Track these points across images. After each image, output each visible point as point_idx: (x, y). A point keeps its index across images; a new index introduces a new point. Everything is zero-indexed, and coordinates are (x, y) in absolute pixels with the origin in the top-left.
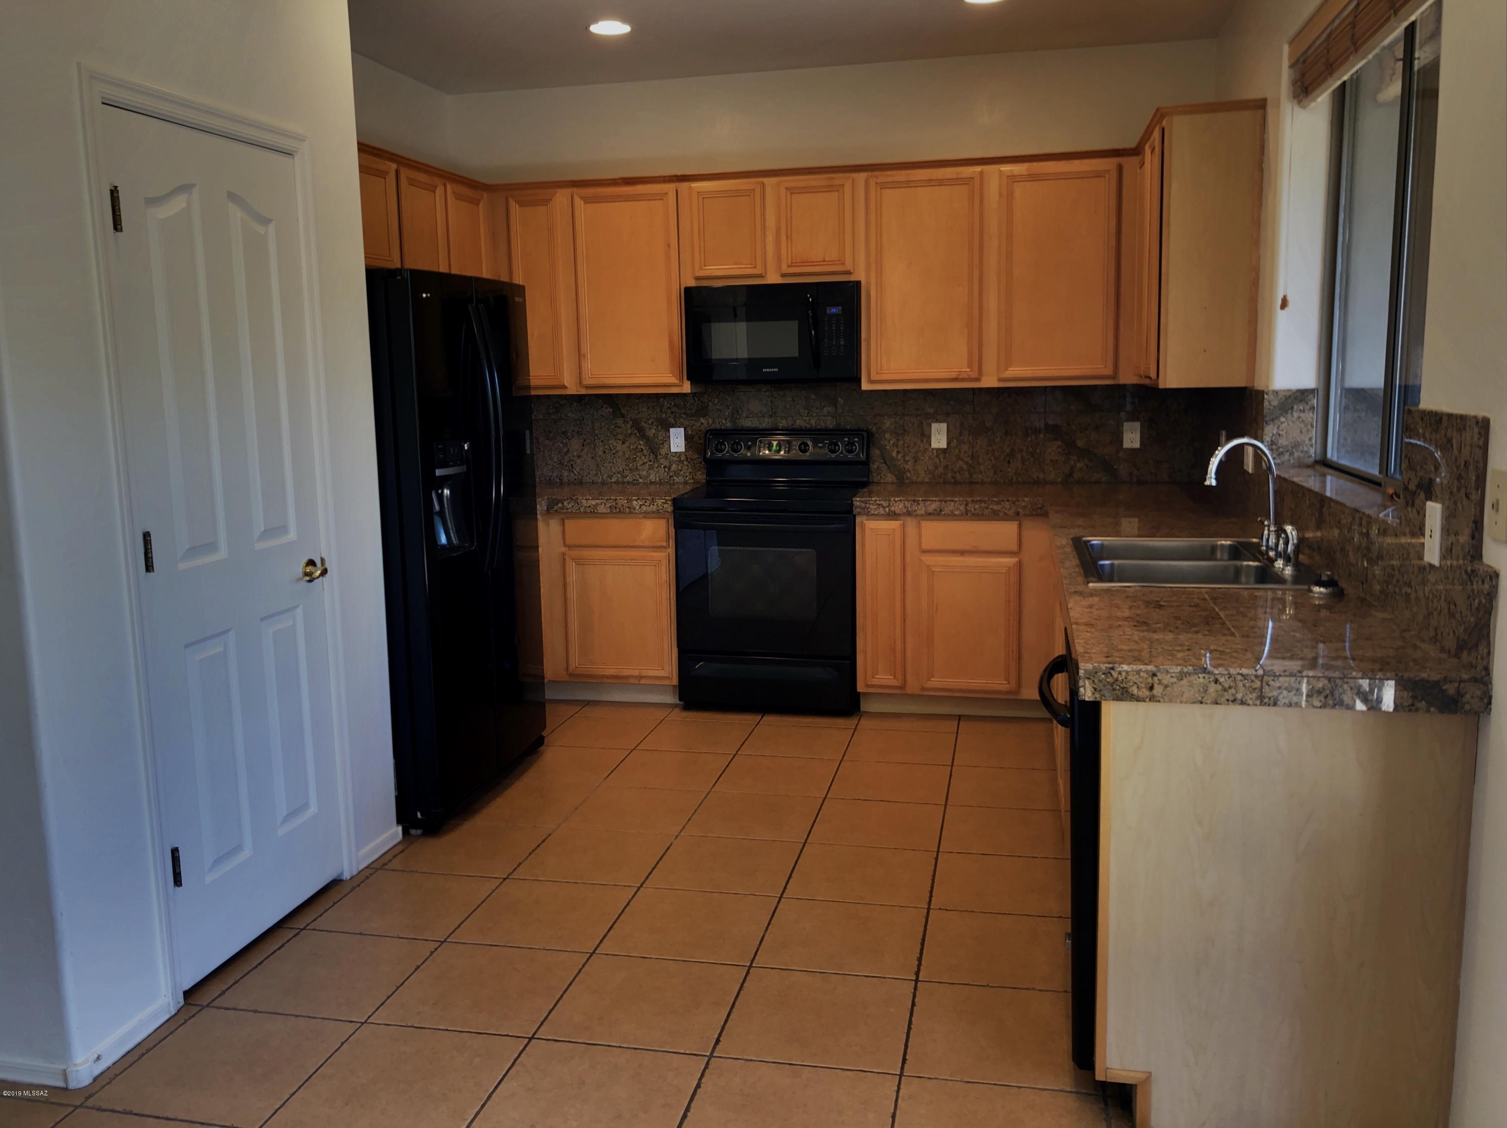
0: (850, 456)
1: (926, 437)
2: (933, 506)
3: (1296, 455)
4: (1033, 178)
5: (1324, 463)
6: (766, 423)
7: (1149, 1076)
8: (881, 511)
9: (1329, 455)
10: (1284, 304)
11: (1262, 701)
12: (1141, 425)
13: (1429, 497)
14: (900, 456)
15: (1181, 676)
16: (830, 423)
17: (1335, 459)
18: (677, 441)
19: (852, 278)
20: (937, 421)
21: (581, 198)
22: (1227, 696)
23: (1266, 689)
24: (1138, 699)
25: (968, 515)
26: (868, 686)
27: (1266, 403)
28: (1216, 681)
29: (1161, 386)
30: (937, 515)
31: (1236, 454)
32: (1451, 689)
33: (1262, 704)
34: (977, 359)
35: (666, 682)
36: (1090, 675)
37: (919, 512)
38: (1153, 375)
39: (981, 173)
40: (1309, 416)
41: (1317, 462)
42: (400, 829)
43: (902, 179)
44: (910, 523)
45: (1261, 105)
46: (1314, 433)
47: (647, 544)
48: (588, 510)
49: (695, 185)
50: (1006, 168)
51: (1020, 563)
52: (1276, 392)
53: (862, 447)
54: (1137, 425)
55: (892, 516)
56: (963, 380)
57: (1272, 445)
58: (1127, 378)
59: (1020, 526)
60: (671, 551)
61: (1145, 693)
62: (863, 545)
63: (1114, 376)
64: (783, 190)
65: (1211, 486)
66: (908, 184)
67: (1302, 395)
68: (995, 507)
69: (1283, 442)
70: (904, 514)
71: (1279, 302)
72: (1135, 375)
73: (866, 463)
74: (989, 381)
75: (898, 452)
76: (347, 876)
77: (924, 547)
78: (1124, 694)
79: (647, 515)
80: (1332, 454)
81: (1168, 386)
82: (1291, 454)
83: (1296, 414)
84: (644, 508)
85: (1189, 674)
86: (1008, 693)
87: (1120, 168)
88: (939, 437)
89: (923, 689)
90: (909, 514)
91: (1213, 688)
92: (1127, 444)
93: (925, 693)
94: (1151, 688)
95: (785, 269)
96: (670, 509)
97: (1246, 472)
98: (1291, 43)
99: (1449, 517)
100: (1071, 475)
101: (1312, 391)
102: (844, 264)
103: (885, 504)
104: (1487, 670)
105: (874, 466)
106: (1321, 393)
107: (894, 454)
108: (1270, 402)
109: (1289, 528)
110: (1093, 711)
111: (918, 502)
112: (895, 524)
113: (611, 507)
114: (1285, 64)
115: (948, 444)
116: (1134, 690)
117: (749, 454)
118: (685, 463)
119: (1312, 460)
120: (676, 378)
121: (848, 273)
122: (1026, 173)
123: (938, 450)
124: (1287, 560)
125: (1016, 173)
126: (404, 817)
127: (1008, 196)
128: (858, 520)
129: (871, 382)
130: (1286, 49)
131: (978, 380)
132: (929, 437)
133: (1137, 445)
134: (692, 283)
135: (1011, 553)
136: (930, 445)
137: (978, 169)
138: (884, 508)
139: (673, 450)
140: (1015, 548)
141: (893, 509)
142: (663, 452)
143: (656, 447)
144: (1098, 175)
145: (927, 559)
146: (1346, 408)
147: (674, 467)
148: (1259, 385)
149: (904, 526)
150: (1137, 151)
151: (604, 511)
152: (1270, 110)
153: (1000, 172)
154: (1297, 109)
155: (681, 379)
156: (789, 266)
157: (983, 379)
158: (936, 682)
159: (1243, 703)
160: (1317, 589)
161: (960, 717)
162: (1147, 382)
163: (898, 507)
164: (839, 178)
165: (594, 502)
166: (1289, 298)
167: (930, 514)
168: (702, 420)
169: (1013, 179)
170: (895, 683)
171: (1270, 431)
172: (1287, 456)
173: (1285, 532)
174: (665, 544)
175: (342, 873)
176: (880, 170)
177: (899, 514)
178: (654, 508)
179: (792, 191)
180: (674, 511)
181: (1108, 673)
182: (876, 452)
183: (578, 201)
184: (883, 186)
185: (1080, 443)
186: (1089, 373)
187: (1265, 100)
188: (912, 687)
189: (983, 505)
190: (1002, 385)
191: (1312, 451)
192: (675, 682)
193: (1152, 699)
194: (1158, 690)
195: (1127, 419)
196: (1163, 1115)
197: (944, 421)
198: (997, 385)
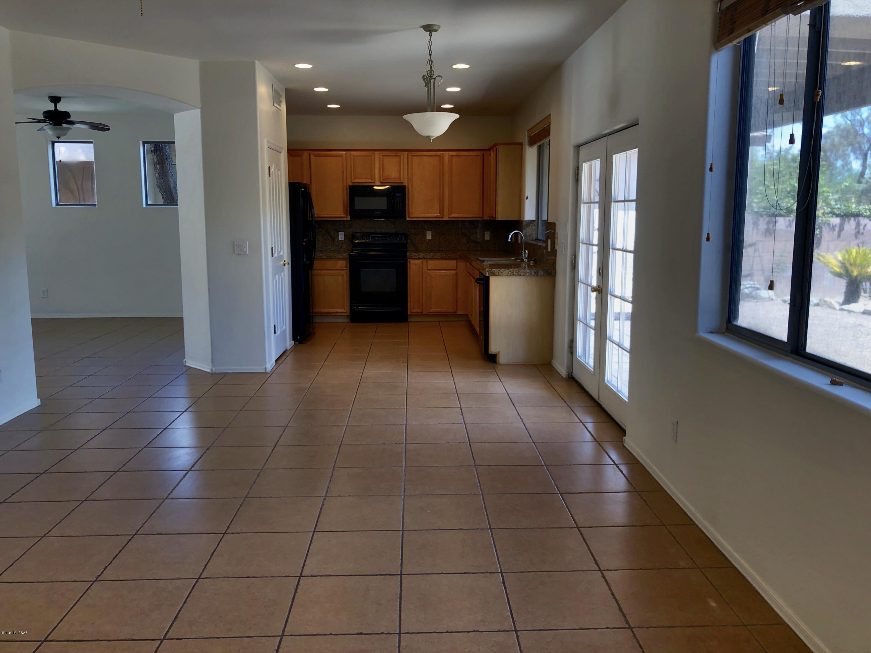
0: (401, 241)
1: (425, 236)
2: (431, 256)
3: (531, 237)
4: (458, 156)
5: (537, 239)
6: (372, 231)
7: (499, 352)
8: (416, 257)
9: (539, 238)
10: (527, 198)
11: (518, 274)
12: (490, 233)
13: (549, 239)
14: (417, 242)
15: (504, 271)
16: (393, 231)
17: (540, 238)
18: (341, 237)
19: (404, 185)
20: (428, 231)
21: (313, 155)
22: (512, 274)
23: (519, 272)
24: (497, 275)
25: (442, 259)
26: (411, 312)
27: (523, 224)
28: (510, 271)
29: (497, 219)
30: (432, 259)
31: (516, 235)
32: (549, 271)
33: (518, 275)
34: (442, 211)
35: (345, 314)
36: (488, 271)
37: (427, 258)
38: (494, 216)
39: (443, 154)
40: (534, 227)
41: (536, 239)
42: (293, 341)
43: (419, 154)
44: (425, 261)
45: (521, 144)
46: (535, 232)
47: (340, 269)
48: (320, 257)
49: (352, 152)
50: (450, 153)
51: (457, 273)
52: (526, 221)
53: (405, 238)
54: (489, 232)
55: (419, 259)
56: (438, 217)
57: (524, 235)
58: (486, 218)
59: (457, 261)
60: (348, 271)
61: (498, 274)
62: (410, 268)
63: (482, 217)
64: (381, 156)
65: (509, 242)
66: (421, 156)
67: (532, 222)
68: (450, 256)
69: (527, 234)
70: (423, 258)
71: (526, 198)
72: (489, 217)
73: (407, 244)
74: (446, 218)
76: (288, 349)
77: (429, 268)
78: (494, 275)
79: (340, 259)
80: (539, 237)
82: (530, 237)
83: (530, 227)
84: (339, 257)
85: (505, 270)
86: (454, 312)
87: (483, 154)
88: (429, 236)
89: (429, 312)
90: (424, 258)
91: (510, 272)
92: (486, 239)
93: (428, 314)
94: (499, 273)
95: (382, 181)
96: (348, 257)
97: (519, 243)
98: (528, 131)
99: (551, 241)
100: (469, 248)
101: (534, 221)
102: (401, 180)
103: (417, 255)
104: (555, 267)
105: (408, 245)
106: (537, 221)
107: (415, 241)
108: (524, 224)
109: (527, 251)
110: (488, 278)
111: (427, 254)
112: (419, 261)
113: (327, 257)
114: (526, 136)
115: (432, 238)
116: (496, 274)
117: (368, 241)
118: (344, 244)
119: (534, 239)
120: (345, 214)
121: (402, 183)
122: (456, 155)
123: (429, 240)
124: (526, 258)
125: (453, 154)
126: (294, 338)
127: (450, 161)
128: (408, 260)
129: (409, 217)
130: (526, 132)
131: (442, 217)
132: (426, 236)
133: (489, 239)
134: (351, 184)
135: (454, 270)
136: (426, 238)
137: (442, 153)
138: (417, 256)
139: (340, 239)
140: (455, 268)
141: (419, 256)
142: (336, 240)
143: (334, 239)
144: (477, 156)
145: (429, 272)
146: (543, 225)
147: (340, 245)
148: (522, 219)
149: (422, 262)
150: (489, 150)
151: (325, 258)
152: (523, 146)
153: (449, 154)
154: (529, 148)
155: (347, 216)
156: (383, 180)
157: (444, 217)
158: (433, 310)
159: (515, 275)
160: (531, 262)
161: (439, 321)
162: (492, 219)
163: (421, 256)
164: (399, 153)
165: (322, 255)
166: (528, 197)
167: (431, 258)
168: (350, 229)
169: (452, 156)
170: (419, 311)
171: (524, 231)
172: (528, 238)
173: (526, 252)
174: (345, 268)
175: (287, 348)
176: (412, 151)
177: (421, 258)
178: (342, 257)
179: (384, 156)
180: (349, 258)
181: (491, 270)
182: (409, 240)
183: (312, 156)
184: (413, 156)
185: (472, 238)
186: (475, 216)
187: (522, 143)
188: (425, 312)
189: (446, 255)
191: (535, 236)
192: (348, 314)
193: (499, 275)
194: (500, 273)
195: (486, 231)
196: (502, 359)
197: (431, 231)
198: (448, 219)
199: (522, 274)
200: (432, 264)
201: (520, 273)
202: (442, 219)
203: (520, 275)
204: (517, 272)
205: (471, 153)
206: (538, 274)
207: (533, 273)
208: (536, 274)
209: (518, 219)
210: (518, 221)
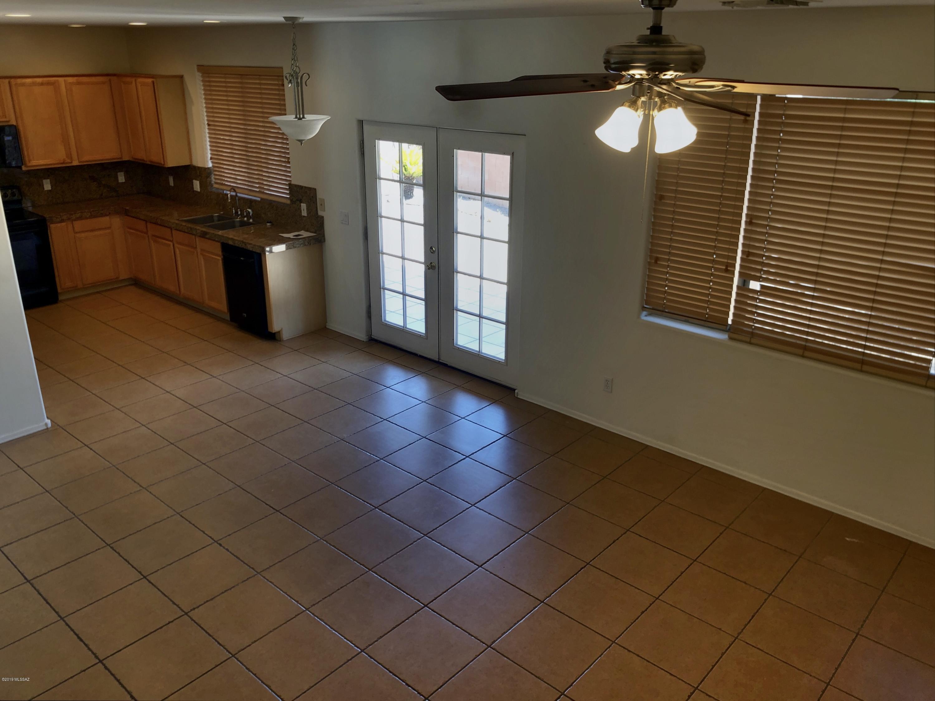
2: (78, 215)
4: (79, 83)
7: (282, 329)
8: (59, 220)
11: (294, 247)
12: (124, 173)
13: (301, 202)
19: (13, 124)
20: (46, 179)
25: (91, 217)
26: (62, 289)
29: (166, 166)
30: (80, 218)
32: (319, 239)
34: (69, 155)
37: (73, 218)
38: (162, 162)
39: (55, 80)
44: (70, 223)
45: (181, 77)
50: (67, 79)
51: (112, 231)
53: (19, 194)
55: (63, 221)
56: (66, 163)
58: (126, 158)
59: (110, 217)
62: (52, 234)
63: (120, 158)
66: (28, 85)
68: (102, 212)
70: (67, 220)
72: (130, 157)
74: (75, 163)
75: (30, 194)
77: (76, 231)
81: (169, 166)
86: (116, 278)
87: (110, 81)
88: (47, 186)
90: (69, 219)
92: (120, 181)
93: (86, 286)
98: (200, 66)
99: (307, 206)
100: (102, 195)
102: (6, 118)
103: (59, 217)
108: (206, 171)
110: (260, 255)
111: (72, 214)
112: (63, 224)
114: (195, 71)
115: (52, 187)
122: (76, 81)
123: (47, 190)
124: (250, 218)
127: (69, 90)
128: (48, 226)
129: (27, 167)
130: (194, 66)
131: (71, 163)
132: (43, 185)
133: (124, 181)
135: (109, 228)
136: (44, 189)
140: (109, 226)
141: (62, 218)
144: (102, 83)
145: (77, 235)
148: (194, 164)
149: (67, 224)
152: (186, 80)
153: (65, 80)
157: (73, 162)
158: (89, 281)
160: (268, 224)
161: (99, 293)
163: (65, 217)
167: (77, 218)
169: (70, 83)
170: (73, 285)
177: (65, 220)
184: (17, 85)
185: (103, 182)
186: (113, 157)
187: (183, 76)
188: (80, 285)
189: (97, 212)
190: (80, 164)
195: (119, 172)
196: (286, 335)
197: (48, 179)
198: (78, 164)
199: (297, 247)
200: (78, 225)
201: (295, 245)
202: (70, 165)
203: (296, 247)
204: (293, 244)
205: (93, 79)
206: (311, 243)
207: (307, 243)
208: (309, 243)
209: (189, 164)
210: (190, 165)
